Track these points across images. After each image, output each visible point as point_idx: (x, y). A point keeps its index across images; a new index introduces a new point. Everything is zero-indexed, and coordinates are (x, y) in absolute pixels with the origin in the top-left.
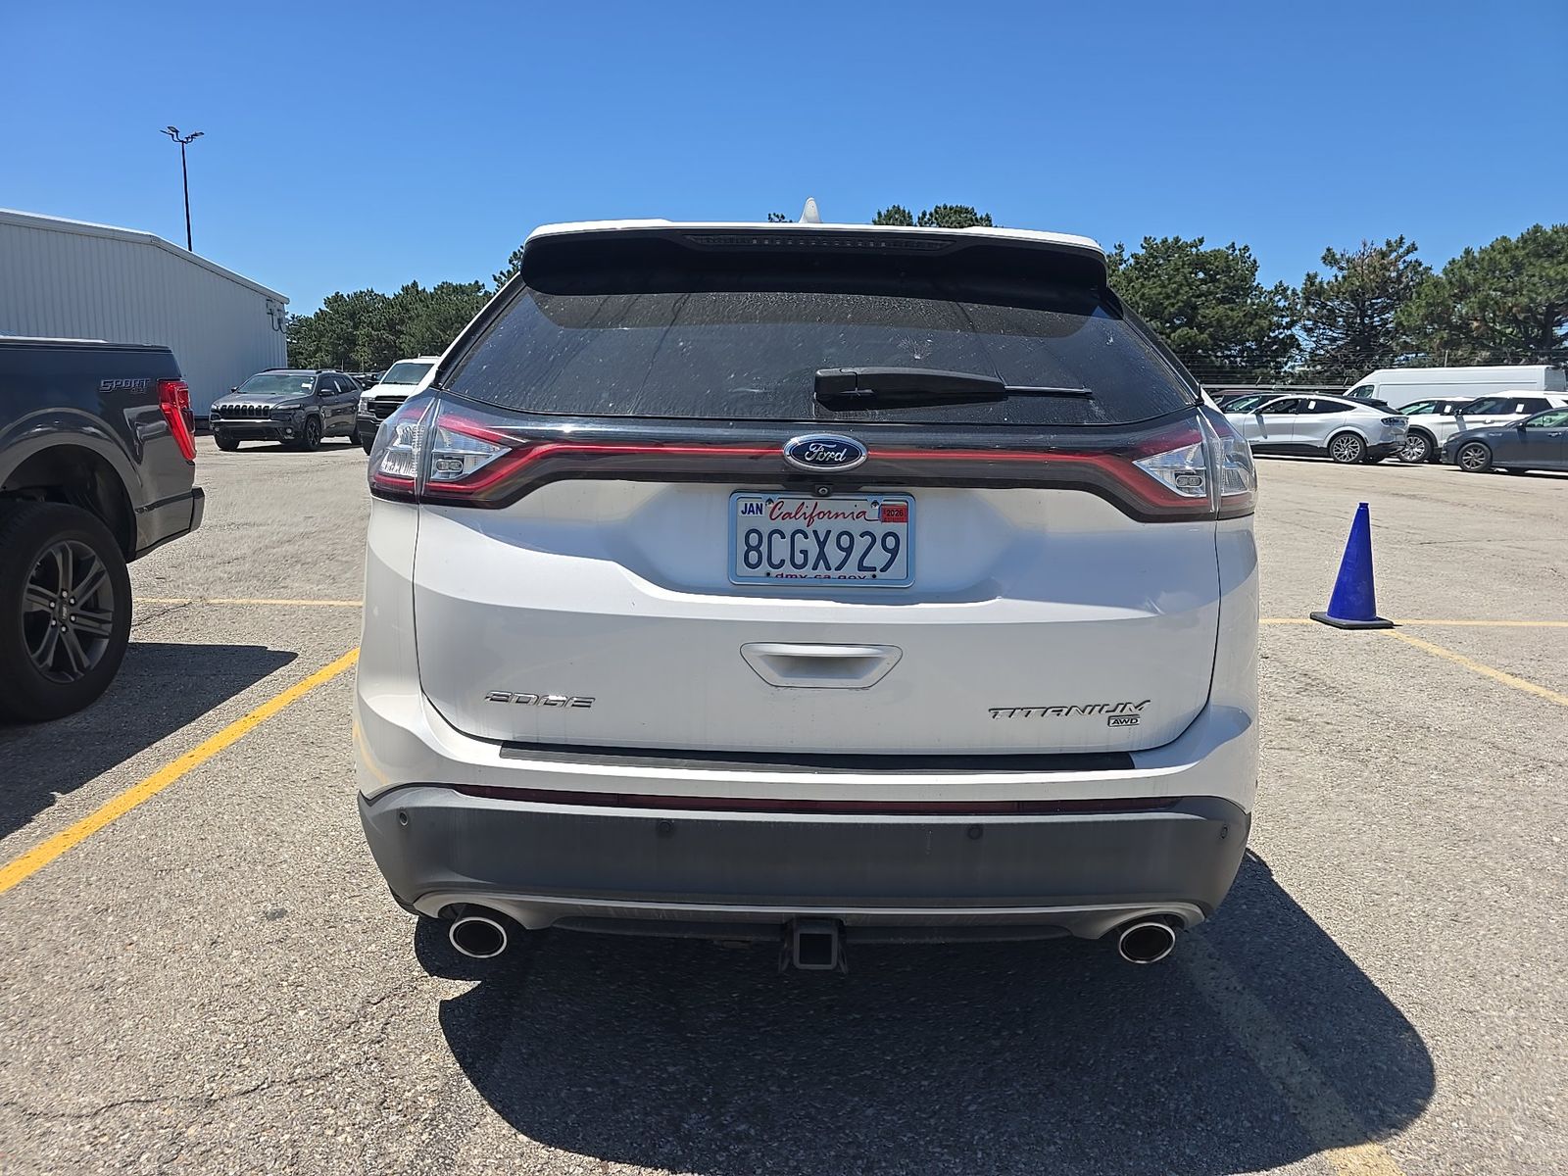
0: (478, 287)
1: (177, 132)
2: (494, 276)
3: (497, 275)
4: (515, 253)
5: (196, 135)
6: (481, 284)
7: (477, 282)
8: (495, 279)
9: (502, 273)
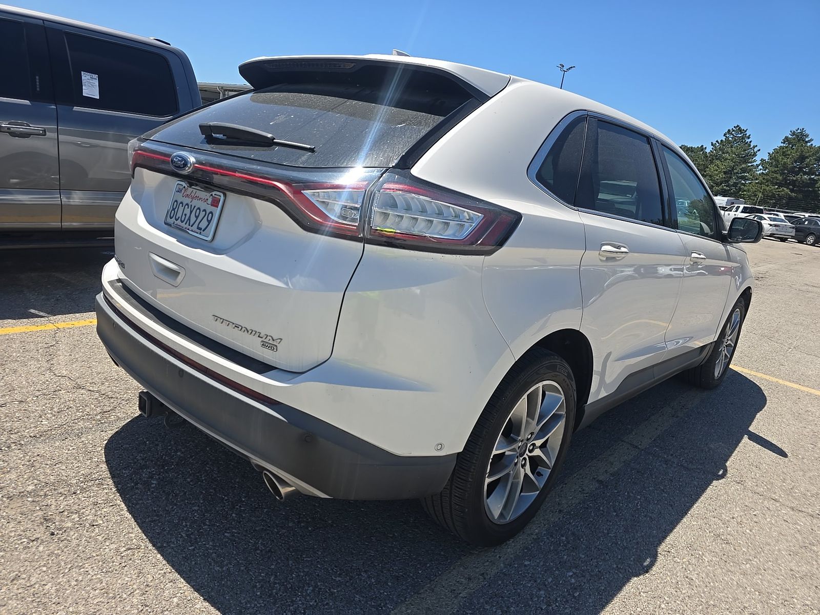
0: (702, 148)
1: (563, 66)
2: (712, 143)
3: (714, 142)
4: (729, 130)
5: (571, 68)
6: (704, 147)
7: (702, 146)
8: (712, 145)
9: (717, 141)
